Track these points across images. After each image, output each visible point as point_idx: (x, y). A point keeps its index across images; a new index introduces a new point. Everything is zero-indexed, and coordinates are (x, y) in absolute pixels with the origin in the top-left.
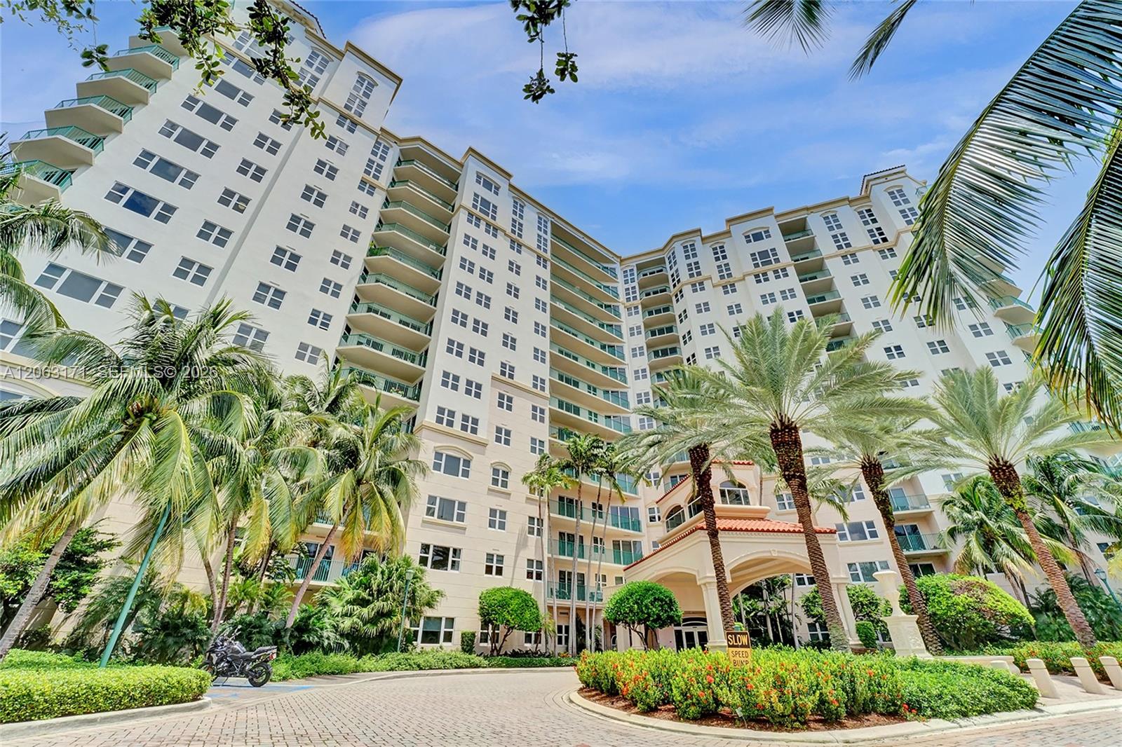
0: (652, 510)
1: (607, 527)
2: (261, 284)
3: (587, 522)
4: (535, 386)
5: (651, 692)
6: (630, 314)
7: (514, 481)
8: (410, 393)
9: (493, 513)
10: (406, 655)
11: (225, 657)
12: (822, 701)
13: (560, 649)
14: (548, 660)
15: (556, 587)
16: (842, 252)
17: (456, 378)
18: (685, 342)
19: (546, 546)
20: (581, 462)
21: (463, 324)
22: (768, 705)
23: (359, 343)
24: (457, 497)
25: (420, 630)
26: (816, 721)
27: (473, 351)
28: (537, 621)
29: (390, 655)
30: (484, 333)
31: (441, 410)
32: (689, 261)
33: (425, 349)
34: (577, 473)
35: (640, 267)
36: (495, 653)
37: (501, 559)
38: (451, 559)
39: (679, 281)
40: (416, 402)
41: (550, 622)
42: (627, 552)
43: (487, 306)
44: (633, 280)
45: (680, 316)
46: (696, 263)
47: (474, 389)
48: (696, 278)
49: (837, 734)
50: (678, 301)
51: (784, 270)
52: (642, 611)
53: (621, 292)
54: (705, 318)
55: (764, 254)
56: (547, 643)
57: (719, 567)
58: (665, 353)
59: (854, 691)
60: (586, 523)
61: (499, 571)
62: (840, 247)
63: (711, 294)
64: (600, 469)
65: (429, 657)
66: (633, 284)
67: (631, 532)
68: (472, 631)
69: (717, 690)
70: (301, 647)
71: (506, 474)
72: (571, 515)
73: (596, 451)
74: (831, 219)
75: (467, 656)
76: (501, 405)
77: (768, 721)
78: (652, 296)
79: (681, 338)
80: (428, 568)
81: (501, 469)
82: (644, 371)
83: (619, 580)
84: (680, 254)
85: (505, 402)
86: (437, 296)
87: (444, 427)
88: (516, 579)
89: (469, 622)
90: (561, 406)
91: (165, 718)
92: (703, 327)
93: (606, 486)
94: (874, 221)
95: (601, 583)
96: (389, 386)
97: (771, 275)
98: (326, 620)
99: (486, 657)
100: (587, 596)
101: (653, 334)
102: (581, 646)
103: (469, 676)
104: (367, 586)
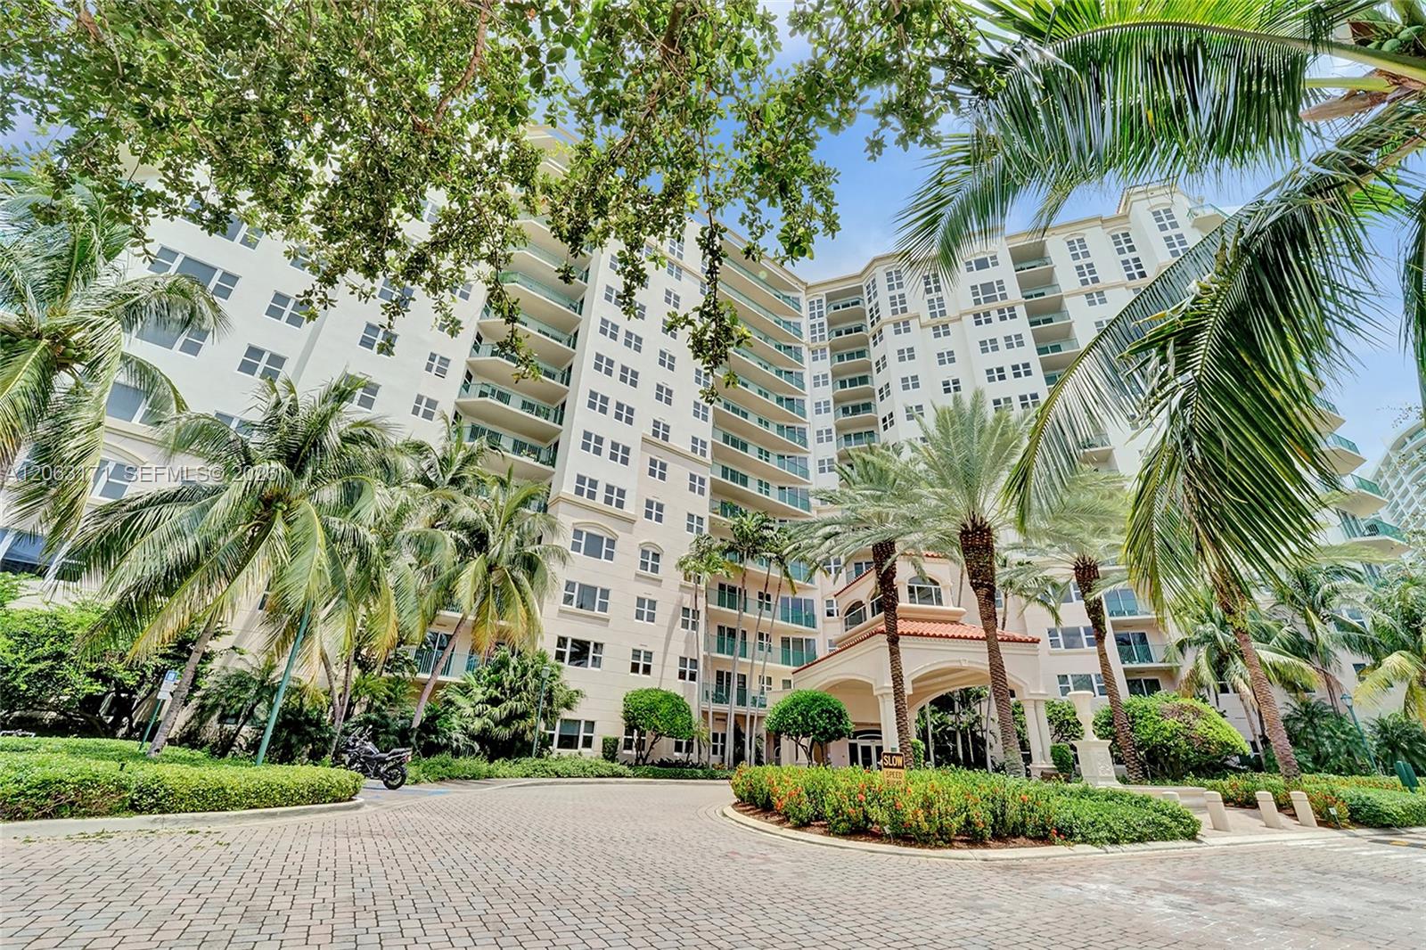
0: (829, 603)
1: (774, 622)
2: (369, 325)
3: (751, 615)
4: (694, 450)
5: (804, 808)
6: (815, 359)
7: (668, 566)
8: (543, 457)
9: (641, 602)
10: (542, 761)
11: (359, 757)
12: (968, 822)
13: (715, 759)
14: (700, 772)
15: (712, 689)
16: (1087, 288)
17: (599, 440)
18: (882, 398)
19: (702, 641)
20: (747, 545)
21: (609, 372)
22: (914, 824)
23: (482, 394)
24: (600, 583)
25: (557, 733)
26: (962, 841)
27: (620, 406)
28: (690, 728)
29: (525, 761)
30: (634, 384)
31: (581, 479)
32: (892, 293)
33: (561, 401)
34: (742, 557)
35: (830, 297)
36: (641, 762)
37: (649, 655)
38: (591, 654)
39: (878, 318)
40: (550, 468)
41: (705, 730)
42: (799, 652)
43: (638, 349)
44: (821, 315)
45: (878, 363)
46: (902, 296)
47: (621, 454)
48: (901, 316)
49: (978, 853)
50: (875, 344)
51: (1011, 309)
52: (807, 724)
53: (805, 329)
54: (908, 368)
55: (987, 287)
56: (700, 752)
57: (897, 679)
58: (856, 410)
59: (1003, 814)
60: (751, 617)
61: (647, 670)
62: (1085, 282)
63: (918, 337)
64: (769, 555)
65: (567, 764)
66: (821, 320)
67: (803, 628)
68: (614, 736)
69: (868, 808)
70: (430, 750)
71: (656, 556)
72: (732, 606)
73: (766, 533)
74: (1077, 245)
75: (610, 764)
76: (652, 473)
77: (914, 839)
78: (844, 336)
79: (877, 392)
80: (565, 664)
81: (651, 550)
82: (829, 431)
83: (787, 683)
84: (882, 284)
85: (657, 470)
86: (576, 334)
87: (584, 499)
88: (666, 679)
89: (611, 726)
90: (725, 475)
91: (330, 815)
92: (904, 380)
93: (776, 573)
94: (1132, 249)
95: (765, 686)
96: (518, 447)
97: (995, 315)
98: (454, 720)
99: (630, 766)
100: (749, 700)
101: (843, 384)
102: (739, 757)
103: (613, 786)
104: (499, 684)
